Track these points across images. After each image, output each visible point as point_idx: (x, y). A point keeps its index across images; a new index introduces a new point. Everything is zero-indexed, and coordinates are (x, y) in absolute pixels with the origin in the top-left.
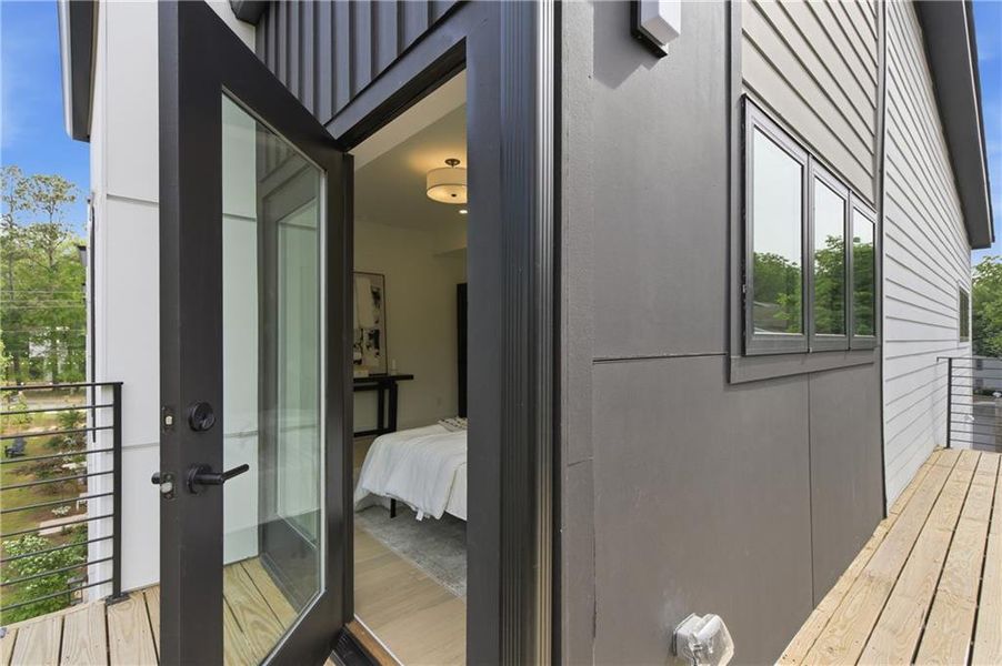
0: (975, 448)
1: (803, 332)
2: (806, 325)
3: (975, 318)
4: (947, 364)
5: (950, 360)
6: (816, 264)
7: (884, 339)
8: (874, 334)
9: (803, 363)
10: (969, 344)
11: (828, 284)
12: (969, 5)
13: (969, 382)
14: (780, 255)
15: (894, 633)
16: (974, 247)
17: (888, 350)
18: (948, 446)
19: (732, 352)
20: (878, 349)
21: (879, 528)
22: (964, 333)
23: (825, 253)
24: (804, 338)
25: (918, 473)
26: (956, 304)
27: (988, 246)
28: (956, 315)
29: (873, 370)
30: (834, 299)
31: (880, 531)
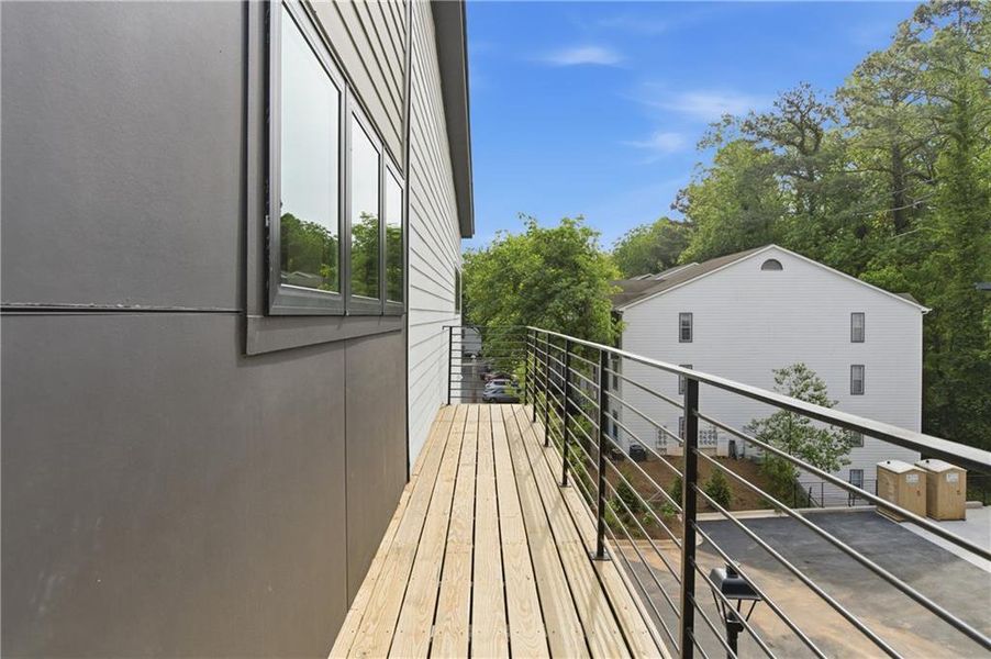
0: (463, 402)
1: (339, 291)
2: (343, 285)
3: (463, 296)
4: (448, 332)
5: (451, 328)
6: (353, 238)
7: (410, 307)
8: (402, 301)
9: (339, 328)
10: (459, 316)
11: (363, 258)
12: (463, 3)
13: (460, 348)
14: (323, 226)
15: (418, 604)
16: (463, 237)
17: (413, 318)
18: (449, 403)
19: (249, 310)
20: (404, 316)
21: (404, 493)
22: (457, 307)
23: (360, 228)
24: (340, 299)
25: (431, 431)
26: (453, 282)
27: (471, 237)
28: (453, 290)
29: (400, 337)
30: (368, 274)
31: (405, 495)
